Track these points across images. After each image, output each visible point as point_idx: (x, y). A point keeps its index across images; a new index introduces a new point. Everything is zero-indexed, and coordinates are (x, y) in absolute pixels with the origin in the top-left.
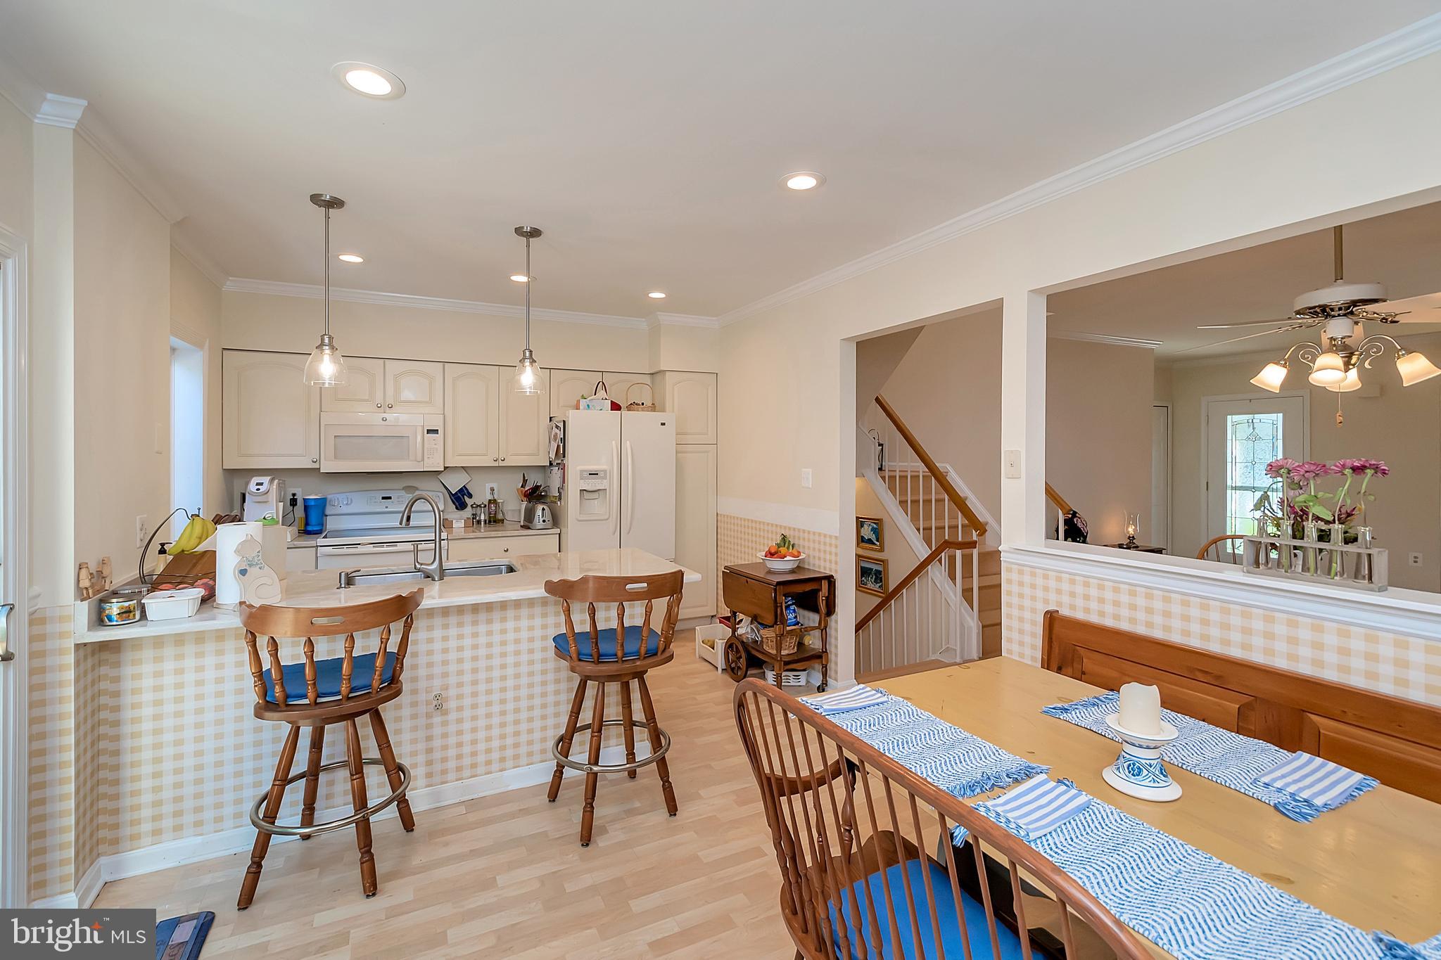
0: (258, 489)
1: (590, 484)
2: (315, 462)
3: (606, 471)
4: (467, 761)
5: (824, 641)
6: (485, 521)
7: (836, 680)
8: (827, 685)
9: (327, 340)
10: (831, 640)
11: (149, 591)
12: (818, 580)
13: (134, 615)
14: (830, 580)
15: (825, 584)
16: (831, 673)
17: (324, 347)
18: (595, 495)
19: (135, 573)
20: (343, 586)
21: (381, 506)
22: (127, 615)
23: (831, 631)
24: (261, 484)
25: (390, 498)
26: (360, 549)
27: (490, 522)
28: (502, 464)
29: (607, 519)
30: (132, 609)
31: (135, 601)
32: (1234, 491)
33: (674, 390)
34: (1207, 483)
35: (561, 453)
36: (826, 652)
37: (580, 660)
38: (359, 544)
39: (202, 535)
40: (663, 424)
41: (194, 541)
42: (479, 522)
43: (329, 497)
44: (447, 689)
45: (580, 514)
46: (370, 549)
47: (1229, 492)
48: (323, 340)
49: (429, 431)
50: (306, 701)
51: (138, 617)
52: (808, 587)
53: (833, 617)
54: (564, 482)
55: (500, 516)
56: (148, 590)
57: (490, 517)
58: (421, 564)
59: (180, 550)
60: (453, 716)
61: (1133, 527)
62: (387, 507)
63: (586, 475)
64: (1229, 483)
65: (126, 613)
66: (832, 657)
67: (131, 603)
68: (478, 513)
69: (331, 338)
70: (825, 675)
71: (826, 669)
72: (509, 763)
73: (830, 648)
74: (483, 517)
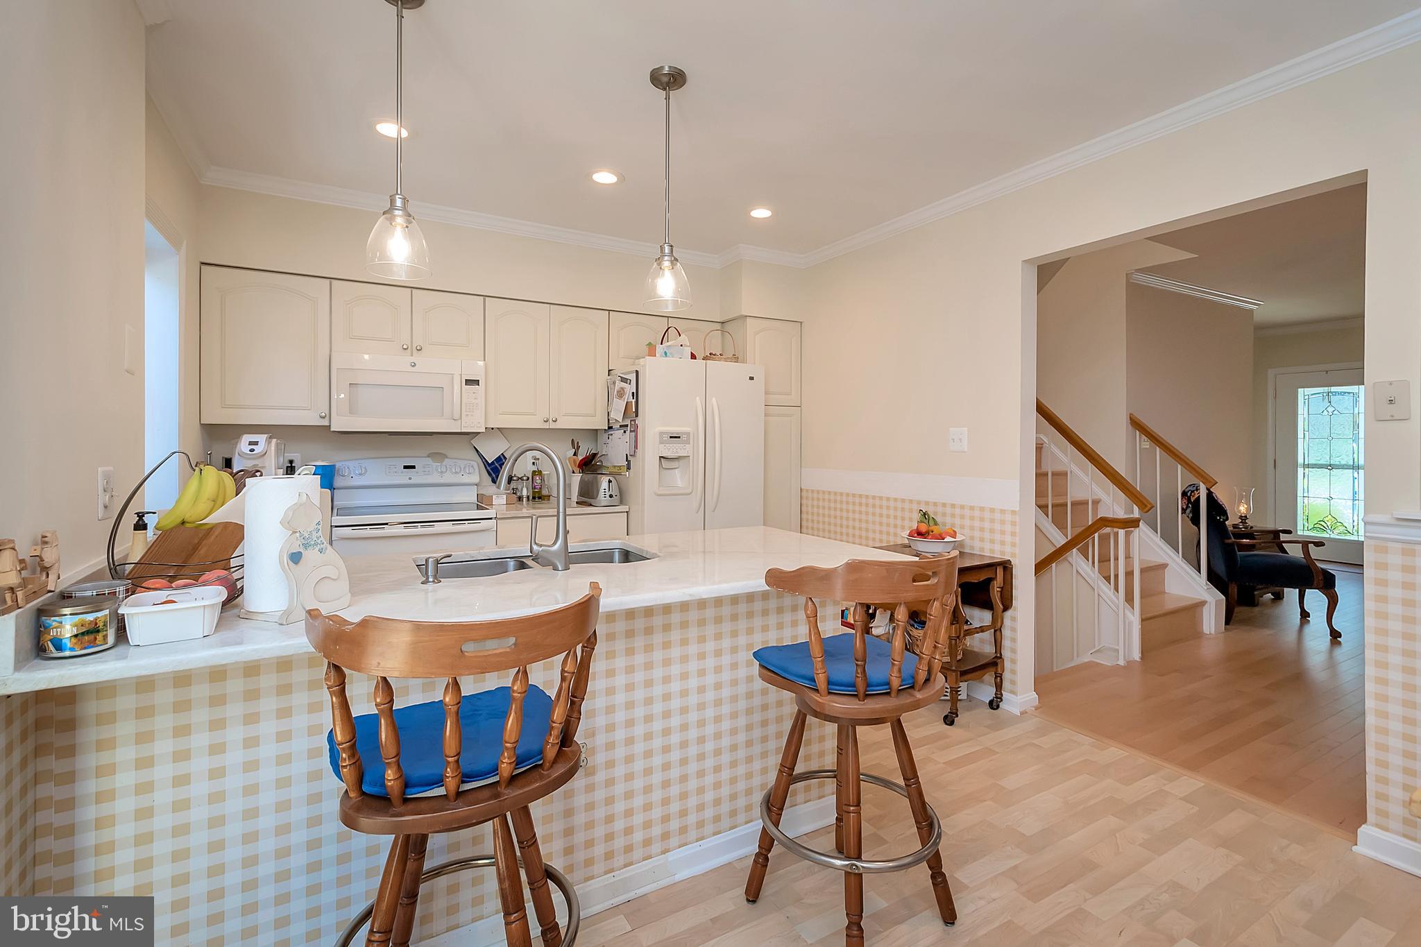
0: (252, 450)
1: (671, 450)
2: (324, 418)
3: (689, 433)
4: (619, 843)
5: (998, 643)
6: (528, 497)
7: (1013, 692)
8: (1002, 700)
9: (399, 203)
10: (1006, 643)
11: (130, 592)
12: (992, 566)
13: (105, 637)
14: (1006, 566)
15: (1000, 571)
16: (1006, 684)
17: (397, 212)
18: (674, 464)
19: (99, 560)
20: (431, 580)
21: (404, 477)
22: (92, 637)
23: (1006, 632)
24: (256, 443)
25: (413, 467)
26: (387, 531)
27: (534, 498)
28: (553, 426)
29: (691, 493)
30: (101, 624)
31: (107, 612)
32: (1307, 469)
33: (755, 338)
34: (1275, 461)
35: (632, 411)
36: (1001, 657)
37: (829, 693)
38: (387, 524)
39: (217, 496)
40: (751, 378)
41: (203, 507)
42: (520, 499)
43: (338, 465)
44: (593, 735)
45: (659, 486)
46: (401, 530)
47: (1300, 471)
48: (392, 202)
49: (468, 382)
50: (440, 791)
51: (111, 639)
52: (982, 577)
53: (1008, 614)
54: (636, 447)
55: (545, 492)
56: (127, 590)
57: (534, 492)
58: (541, 546)
59: (180, 520)
60: (600, 777)
61: (1246, 506)
62: (410, 479)
63: (666, 438)
64: (1300, 461)
65: (90, 634)
66: (1007, 664)
67: (99, 614)
68: (520, 487)
69: (405, 200)
70: (999, 687)
71: (1001, 679)
72: (674, 841)
73: (1006, 654)
74: (525, 493)
